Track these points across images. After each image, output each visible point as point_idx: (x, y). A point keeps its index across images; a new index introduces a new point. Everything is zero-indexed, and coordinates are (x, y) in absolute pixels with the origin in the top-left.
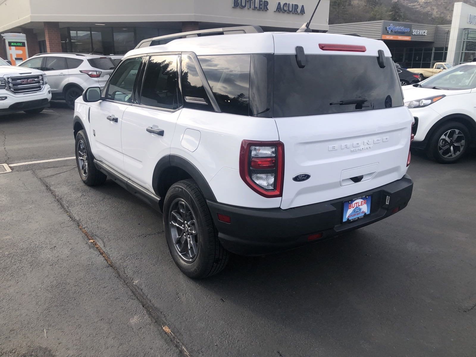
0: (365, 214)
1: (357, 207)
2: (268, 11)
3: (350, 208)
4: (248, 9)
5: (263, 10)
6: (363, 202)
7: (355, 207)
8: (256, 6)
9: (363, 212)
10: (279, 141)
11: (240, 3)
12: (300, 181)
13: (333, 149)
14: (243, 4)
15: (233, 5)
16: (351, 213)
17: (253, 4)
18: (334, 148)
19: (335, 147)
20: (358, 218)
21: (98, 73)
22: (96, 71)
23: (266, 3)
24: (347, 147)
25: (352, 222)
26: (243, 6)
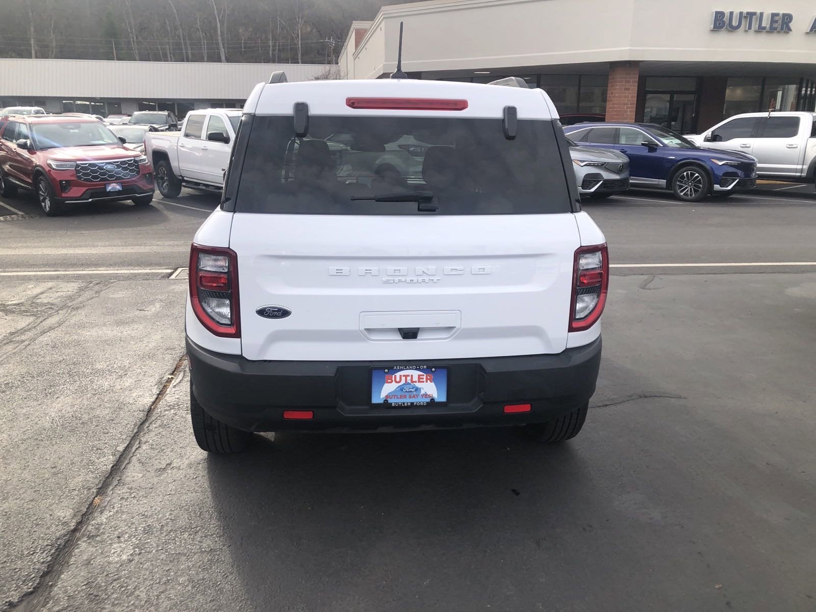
0: (433, 400)
1: (406, 383)
2: (791, 32)
3: (391, 382)
4: (746, 31)
5: (779, 32)
6: (425, 377)
7: (403, 382)
8: (763, 25)
9: (426, 395)
10: (229, 248)
11: (727, 22)
12: (269, 316)
13: (337, 273)
14: (735, 23)
15: (712, 26)
16: (393, 390)
17: (756, 22)
18: (342, 273)
19: (342, 270)
20: (412, 403)
21: (423, 149)
22: (421, 146)
23: (788, 18)
24: (372, 274)
25: (395, 407)
26: (733, 26)
